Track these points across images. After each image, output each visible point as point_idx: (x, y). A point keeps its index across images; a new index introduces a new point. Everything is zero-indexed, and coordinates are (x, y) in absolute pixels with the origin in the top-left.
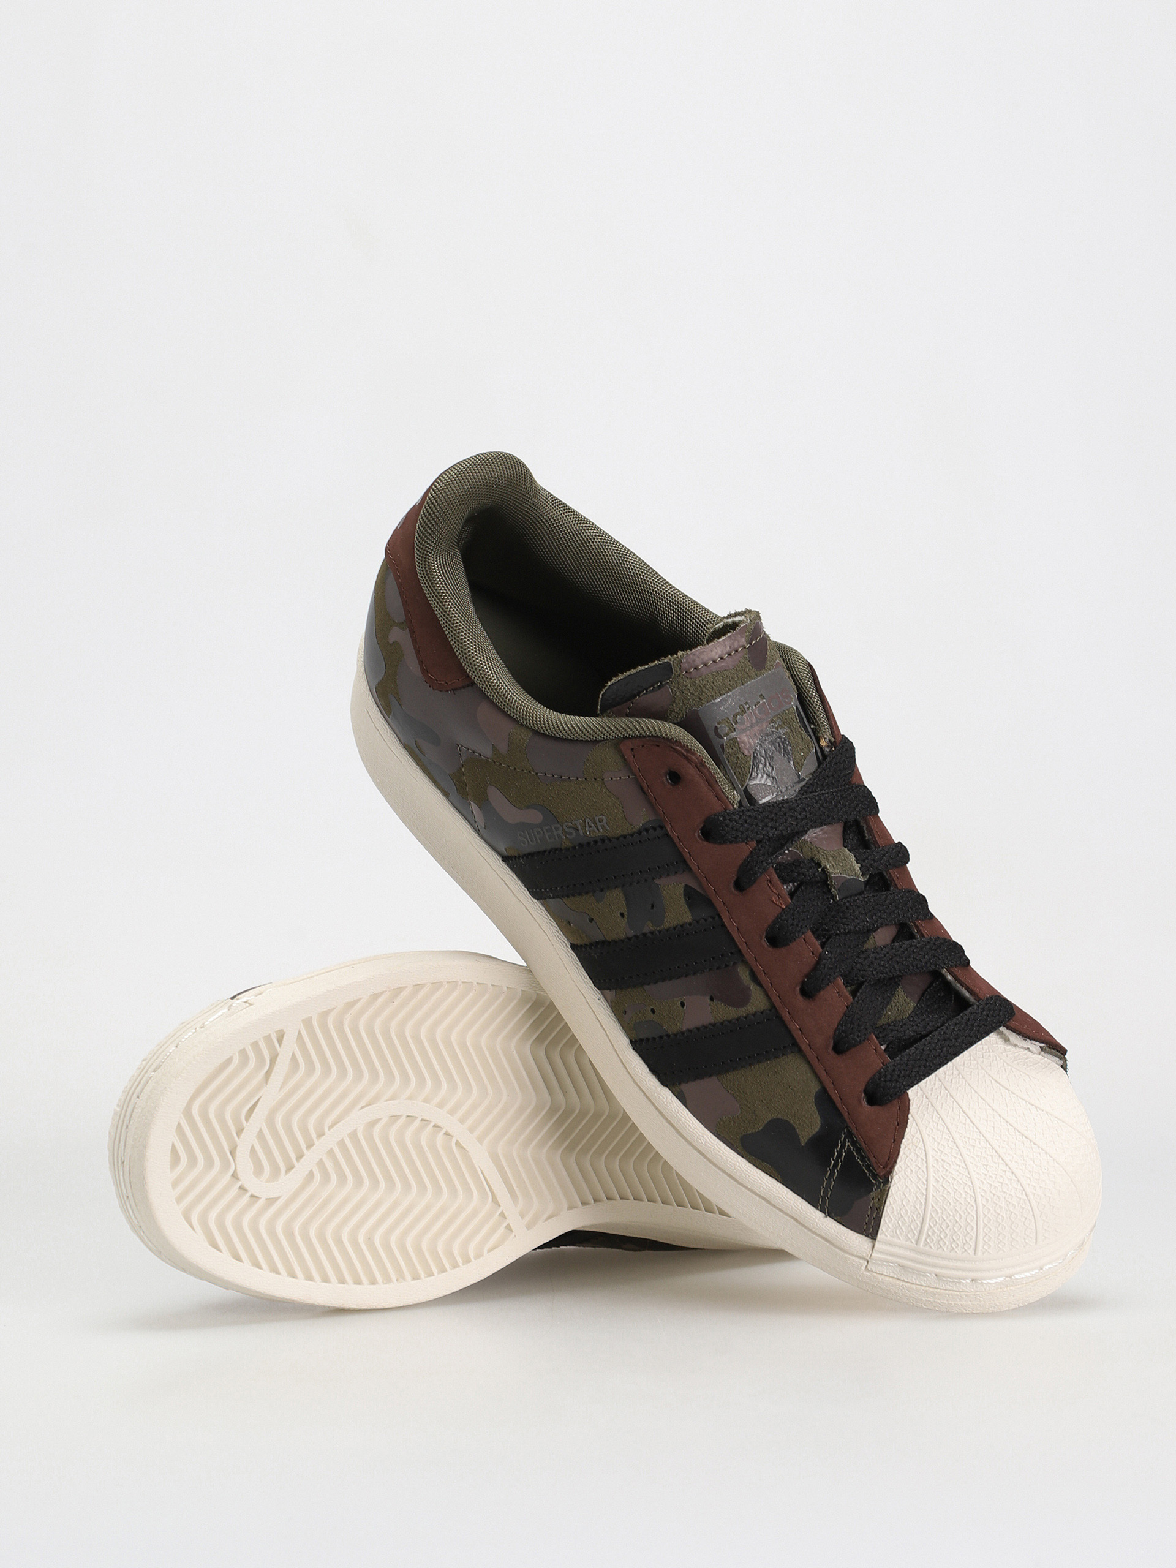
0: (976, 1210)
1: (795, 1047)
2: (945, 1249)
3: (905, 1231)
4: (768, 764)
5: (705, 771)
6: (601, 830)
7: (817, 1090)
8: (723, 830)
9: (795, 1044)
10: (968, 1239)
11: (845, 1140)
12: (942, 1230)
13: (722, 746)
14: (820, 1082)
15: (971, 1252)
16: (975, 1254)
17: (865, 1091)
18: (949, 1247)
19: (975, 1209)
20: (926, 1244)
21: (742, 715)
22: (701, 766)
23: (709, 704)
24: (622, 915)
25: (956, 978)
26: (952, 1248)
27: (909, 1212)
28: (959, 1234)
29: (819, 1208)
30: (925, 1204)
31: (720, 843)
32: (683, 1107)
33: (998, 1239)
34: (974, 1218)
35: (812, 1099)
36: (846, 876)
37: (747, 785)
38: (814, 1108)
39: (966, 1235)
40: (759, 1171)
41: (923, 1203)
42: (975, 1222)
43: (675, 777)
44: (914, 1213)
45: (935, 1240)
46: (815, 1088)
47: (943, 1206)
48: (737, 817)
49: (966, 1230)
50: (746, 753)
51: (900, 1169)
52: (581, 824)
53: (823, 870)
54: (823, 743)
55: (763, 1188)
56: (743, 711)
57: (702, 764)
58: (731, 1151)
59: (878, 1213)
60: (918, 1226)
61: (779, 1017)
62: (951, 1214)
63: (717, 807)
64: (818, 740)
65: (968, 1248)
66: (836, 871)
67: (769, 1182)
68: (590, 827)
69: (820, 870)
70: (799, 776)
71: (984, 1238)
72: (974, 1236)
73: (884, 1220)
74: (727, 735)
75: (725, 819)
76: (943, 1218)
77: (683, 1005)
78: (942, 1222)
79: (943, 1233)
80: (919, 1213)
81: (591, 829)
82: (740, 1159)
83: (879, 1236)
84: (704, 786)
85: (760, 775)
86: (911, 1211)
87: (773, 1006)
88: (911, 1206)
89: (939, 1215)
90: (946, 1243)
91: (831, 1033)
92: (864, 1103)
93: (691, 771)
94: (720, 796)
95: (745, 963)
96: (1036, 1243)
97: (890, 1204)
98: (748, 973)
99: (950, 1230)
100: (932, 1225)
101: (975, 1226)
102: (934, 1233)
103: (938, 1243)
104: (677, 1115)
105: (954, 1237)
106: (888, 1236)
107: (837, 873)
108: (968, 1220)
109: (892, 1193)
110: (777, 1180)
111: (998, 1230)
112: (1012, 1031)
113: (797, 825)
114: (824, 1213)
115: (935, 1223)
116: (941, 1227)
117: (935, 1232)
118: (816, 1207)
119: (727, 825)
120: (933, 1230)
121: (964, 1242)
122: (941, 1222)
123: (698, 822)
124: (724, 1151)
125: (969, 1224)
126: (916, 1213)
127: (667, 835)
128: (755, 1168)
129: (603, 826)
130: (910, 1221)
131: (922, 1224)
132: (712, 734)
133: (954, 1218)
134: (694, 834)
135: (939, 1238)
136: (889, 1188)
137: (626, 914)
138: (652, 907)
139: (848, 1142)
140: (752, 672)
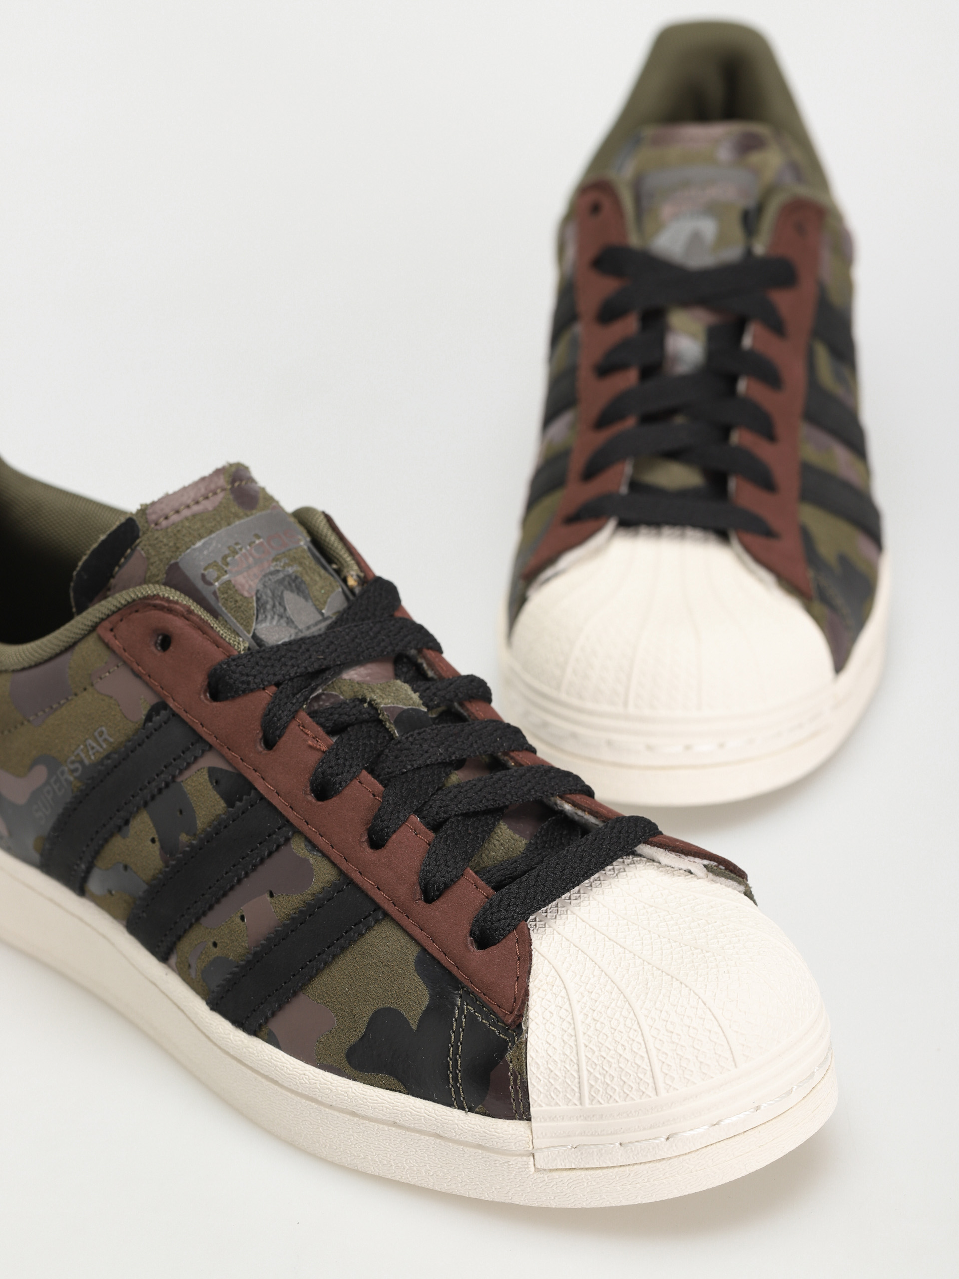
0: (642, 1034)
1: (378, 914)
2: (617, 1099)
3: (560, 1090)
4: (277, 604)
5: (195, 618)
6: (105, 746)
7: (415, 953)
8: (230, 678)
9: (377, 908)
10: (641, 1076)
11: (462, 1004)
12: (604, 1072)
13: (214, 593)
14: (418, 943)
15: (651, 1092)
16: (657, 1094)
17: (472, 933)
18: (622, 1094)
19: (640, 1033)
20: (592, 1099)
21: (234, 557)
22: (187, 615)
23: (188, 551)
24: (153, 841)
25: (574, 804)
26: (625, 1095)
27: (559, 1062)
28: (629, 1071)
29: (455, 1104)
30: (576, 1045)
31: (233, 697)
32: (277, 1050)
33: (681, 1066)
34: (640, 1044)
35: (412, 967)
36: (401, 706)
37: (255, 630)
38: (417, 978)
39: (638, 1069)
40: (377, 1089)
41: (574, 1046)
42: (645, 1050)
43: (166, 642)
44: (565, 1062)
45: (601, 1090)
46: (413, 952)
47: (598, 1041)
48: (245, 661)
49: (635, 1063)
50: (246, 594)
51: (536, 1015)
52: (82, 750)
53: (370, 704)
54: (352, 582)
55: (387, 1108)
56: (235, 552)
57: (190, 612)
58: (340, 1078)
59: (522, 1078)
60: (575, 1077)
61: (351, 882)
62: (612, 1048)
63: (218, 656)
64: (345, 580)
65: (646, 1089)
66: (386, 701)
67: (391, 1097)
68: (93, 748)
69: (366, 705)
70: (322, 614)
71: (661, 1069)
72: (648, 1068)
73: (531, 1082)
74: (217, 579)
75: (229, 666)
76: (602, 1056)
77: (242, 918)
78: (603, 1062)
79: (607, 1076)
80: (572, 1060)
81: (94, 751)
82: (351, 1083)
83: (533, 1110)
84: (196, 635)
85: (269, 617)
86: (561, 1061)
87: (341, 872)
88: (560, 1054)
89: (597, 1053)
90: (615, 1090)
91: (415, 878)
92: (473, 948)
93: (176, 624)
94: (217, 642)
95: (297, 832)
96: (736, 1065)
97: (533, 1059)
98: (303, 845)
99: (615, 1069)
100: (592, 1070)
101: (645, 1055)
102: (596, 1079)
103: (606, 1093)
104: (271, 1062)
105: (623, 1078)
106: (543, 1105)
107: (389, 704)
108: (634, 1049)
109: (531, 1044)
110: (400, 1092)
111: (677, 1054)
112: (658, 847)
113: (325, 659)
114: (463, 1109)
115: (594, 1066)
116: (603, 1069)
117: (598, 1079)
118: (450, 1104)
119: (234, 672)
120: (595, 1076)
121: (638, 1080)
122: (601, 1062)
123: (200, 680)
124: (332, 1081)
125: (637, 1054)
126: (568, 1061)
127: (174, 714)
128: (372, 1087)
129: (105, 740)
130: (564, 1074)
131: (578, 1071)
132: (200, 585)
133: (616, 1051)
134: (200, 699)
135: (605, 1086)
136: (527, 1039)
137: (157, 839)
138: (181, 812)
139: (467, 1005)
140: (241, 512)
